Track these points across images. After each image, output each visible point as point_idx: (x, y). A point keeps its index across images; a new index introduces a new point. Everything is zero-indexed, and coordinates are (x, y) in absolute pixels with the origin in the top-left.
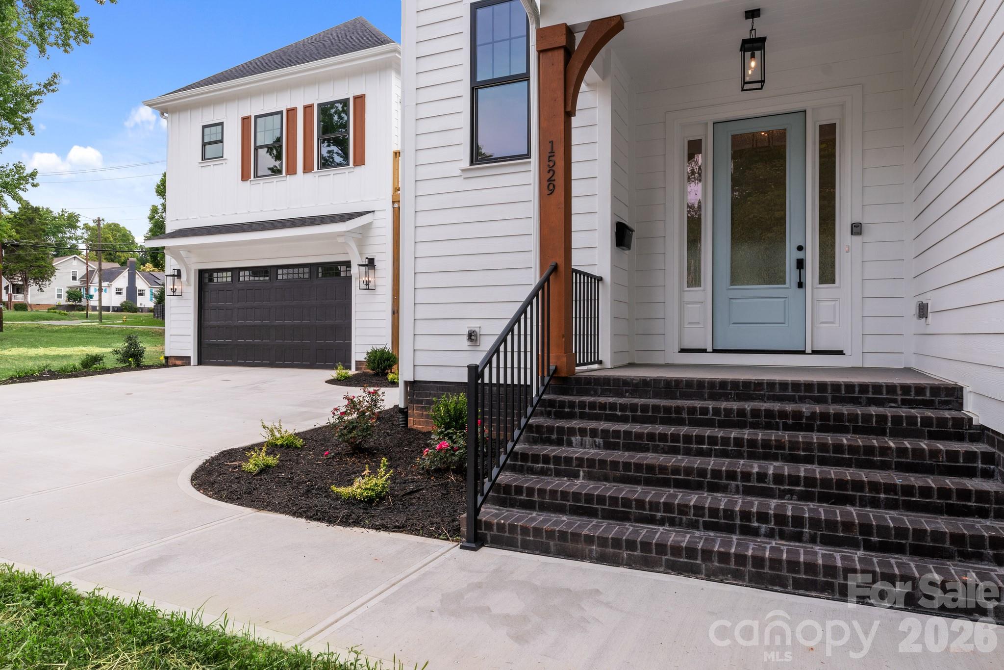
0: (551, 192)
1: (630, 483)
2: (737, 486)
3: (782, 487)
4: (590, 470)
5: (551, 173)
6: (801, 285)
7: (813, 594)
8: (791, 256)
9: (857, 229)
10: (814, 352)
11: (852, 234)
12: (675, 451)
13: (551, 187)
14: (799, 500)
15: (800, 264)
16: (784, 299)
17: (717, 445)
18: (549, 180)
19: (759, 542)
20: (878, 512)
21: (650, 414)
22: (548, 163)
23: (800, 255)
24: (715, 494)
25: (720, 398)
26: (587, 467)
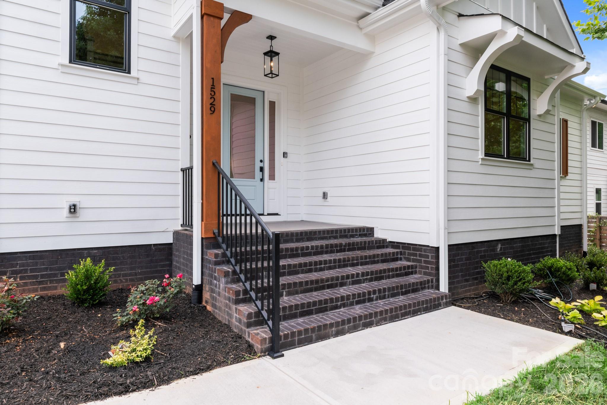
0: (212, 112)
1: (308, 292)
2: (350, 281)
3: (364, 278)
4: (289, 290)
5: (213, 100)
6: (262, 180)
7: (406, 317)
8: (258, 165)
9: (285, 155)
10: (269, 214)
11: (284, 157)
12: (310, 271)
13: (213, 109)
14: (369, 282)
15: (262, 169)
16: (254, 187)
17: (327, 264)
18: (211, 104)
19: (375, 304)
20: (393, 280)
21: (284, 253)
22: (210, 92)
23: (261, 165)
24: (343, 287)
25: (300, 241)
26: (288, 289)
